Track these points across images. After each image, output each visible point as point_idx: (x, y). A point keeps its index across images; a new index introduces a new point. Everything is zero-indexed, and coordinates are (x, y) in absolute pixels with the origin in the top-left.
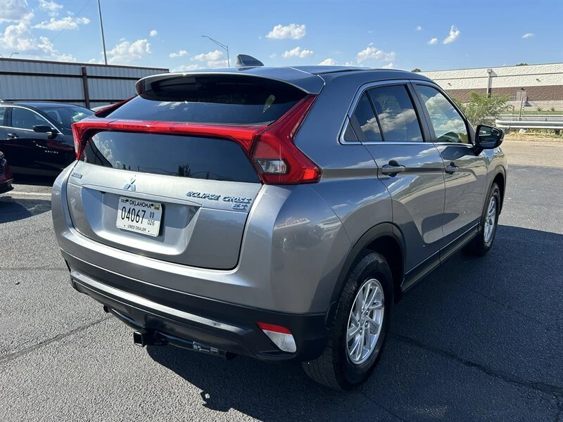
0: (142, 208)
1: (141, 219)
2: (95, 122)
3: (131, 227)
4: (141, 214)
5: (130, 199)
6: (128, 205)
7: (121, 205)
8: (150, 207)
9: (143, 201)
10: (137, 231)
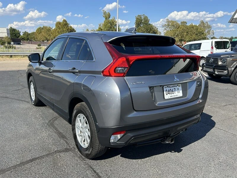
3: (171, 96)
5: (168, 86)
6: (168, 89)
8: (176, 86)
9: (174, 85)
10: (174, 97)
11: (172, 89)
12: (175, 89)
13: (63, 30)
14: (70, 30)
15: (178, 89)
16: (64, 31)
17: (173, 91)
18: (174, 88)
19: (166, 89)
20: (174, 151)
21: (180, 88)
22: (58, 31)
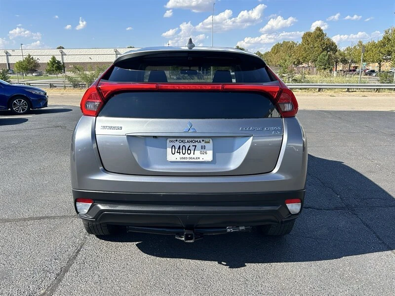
0: (191, 144)
1: (192, 152)
2: (122, 87)
3: (183, 158)
4: (192, 148)
5: (178, 139)
6: (177, 144)
7: (169, 144)
8: (200, 142)
9: (193, 139)
10: (191, 160)
11: (187, 145)
12: (196, 146)
13: (314, 45)
14: (327, 44)
15: (203, 147)
16: (315, 48)
17: (188, 149)
18: (194, 144)
19: (172, 144)
20: (225, 263)
21: (210, 145)
22: (305, 48)
